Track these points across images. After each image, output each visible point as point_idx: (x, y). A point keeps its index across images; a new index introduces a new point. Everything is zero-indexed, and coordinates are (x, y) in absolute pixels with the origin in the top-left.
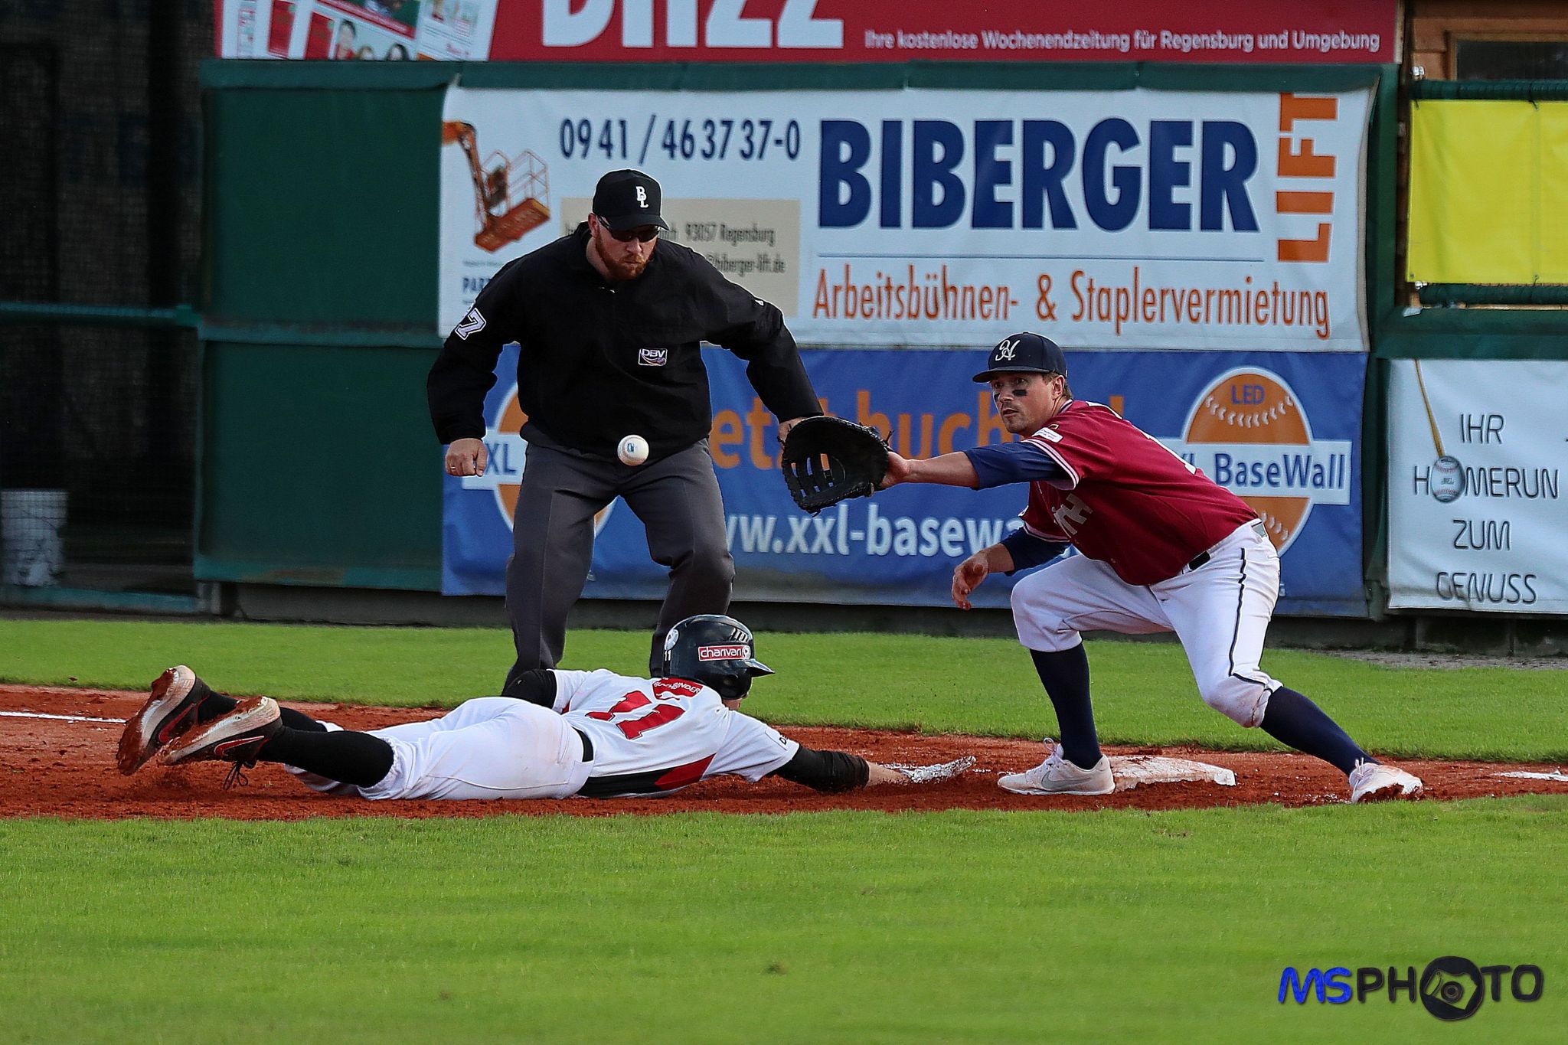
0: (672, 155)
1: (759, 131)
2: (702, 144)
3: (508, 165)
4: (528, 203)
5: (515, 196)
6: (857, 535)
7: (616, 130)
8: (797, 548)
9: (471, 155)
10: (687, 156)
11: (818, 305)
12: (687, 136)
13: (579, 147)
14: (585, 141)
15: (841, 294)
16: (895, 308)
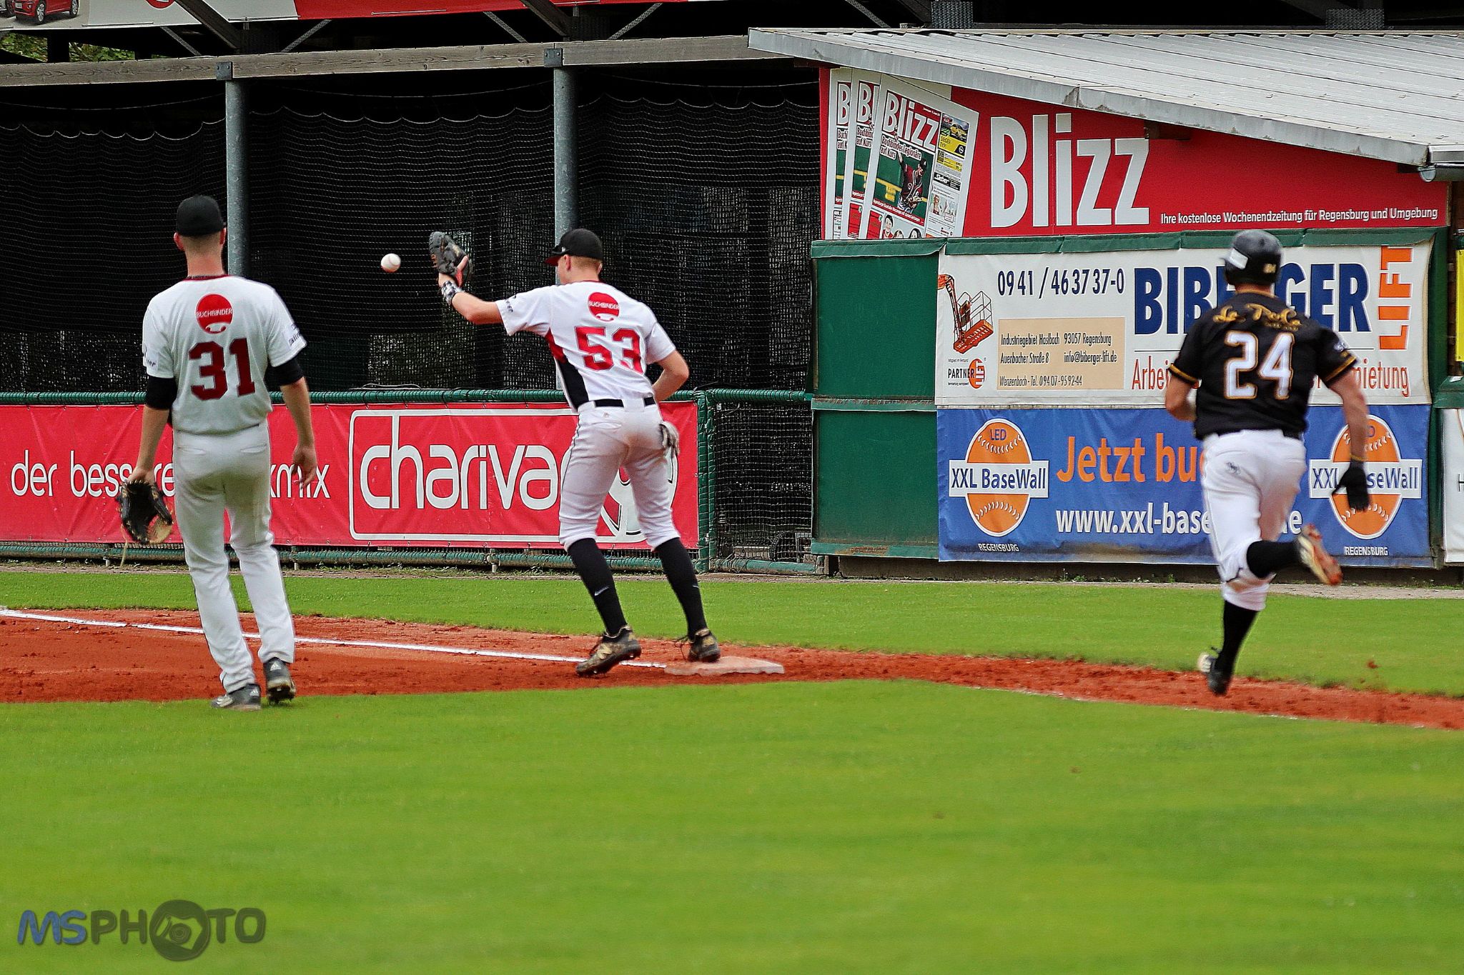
0: (1057, 293)
1: (1103, 276)
2: (1072, 285)
3: (971, 300)
4: (981, 323)
5: (974, 320)
6: (1157, 522)
7: (1027, 277)
8: (1125, 530)
9: (952, 295)
10: (1065, 292)
11: (1134, 382)
12: (1064, 281)
13: (1008, 288)
14: (1011, 285)
15: (1146, 375)
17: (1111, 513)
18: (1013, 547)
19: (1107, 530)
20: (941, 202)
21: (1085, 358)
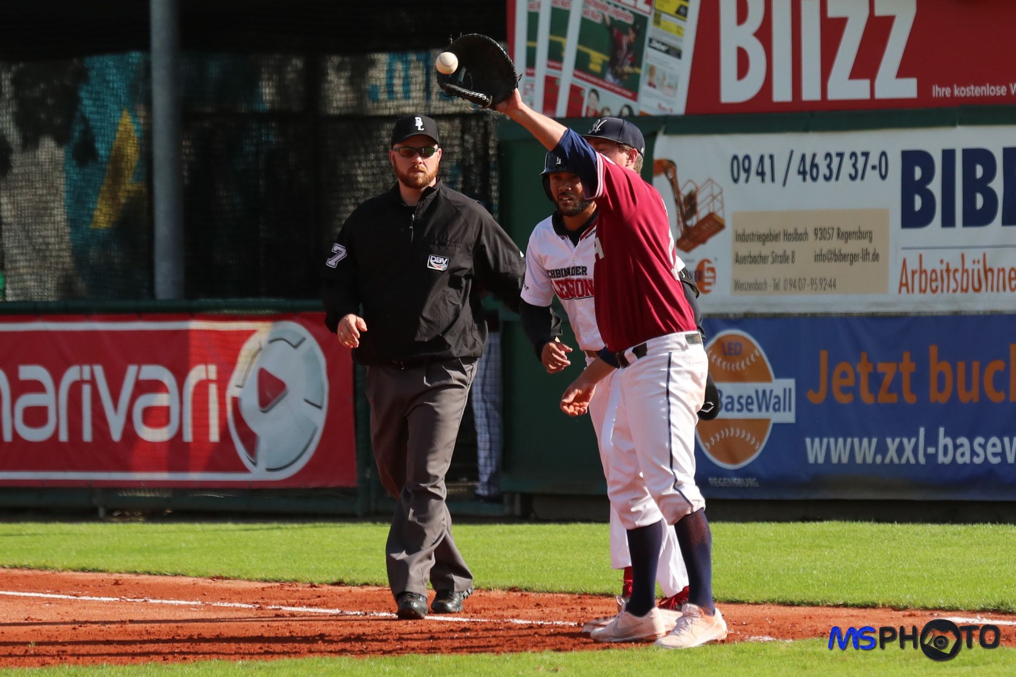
0: (804, 179)
1: (861, 160)
2: (823, 170)
3: (697, 189)
6: (931, 450)
7: (767, 162)
8: (892, 460)
10: (814, 179)
11: (901, 285)
12: (814, 165)
13: (743, 176)
14: (747, 171)
15: (917, 276)
16: (953, 285)
17: (874, 440)
18: (751, 482)
19: (869, 460)
20: (658, 74)
21: (840, 257)
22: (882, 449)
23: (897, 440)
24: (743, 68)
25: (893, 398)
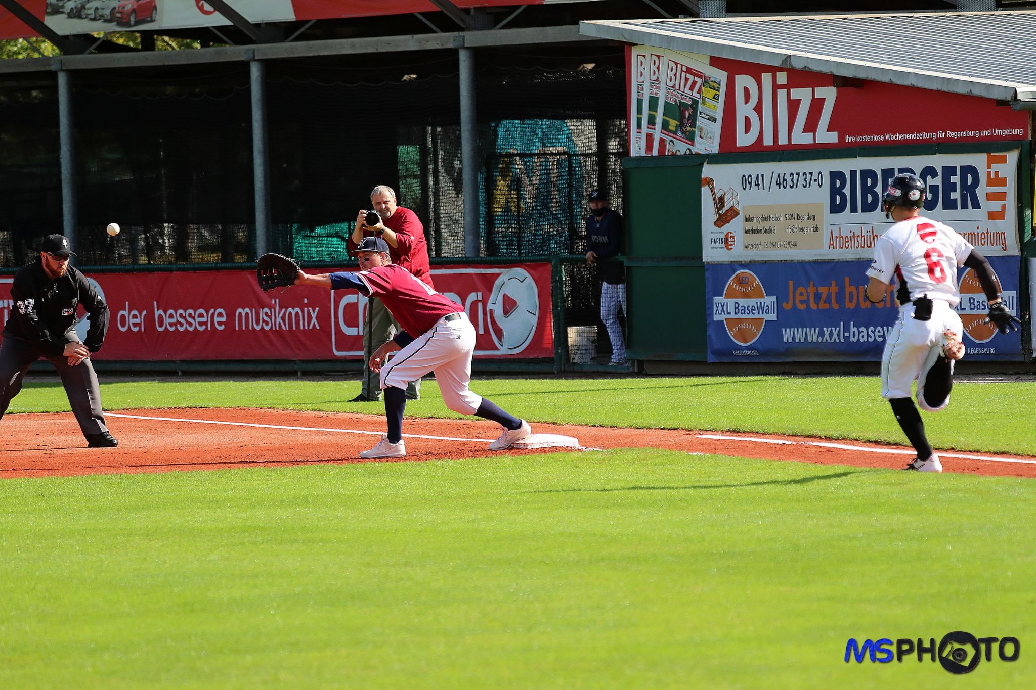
0: (780, 188)
1: (809, 176)
2: (789, 183)
3: (725, 193)
4: (732, 208)
5: (727, 207)
6: (847, 334)
7: (760, 178)
8: (827, 340)
9: (712, 190)
10: (785, 187)
11: (830, 244)
12: (784, 180)
13: (748, 186)
14: (750, 183)
15: (838, 239)
16: (857, 244)
17: (817, 329)
18: (755, 353)
19: (815, 340)
20: (704, 131)
21: (799, 230)
22: (821, 334)
23: (829, 329)
24: (748, 128)
25: (827, 306)
